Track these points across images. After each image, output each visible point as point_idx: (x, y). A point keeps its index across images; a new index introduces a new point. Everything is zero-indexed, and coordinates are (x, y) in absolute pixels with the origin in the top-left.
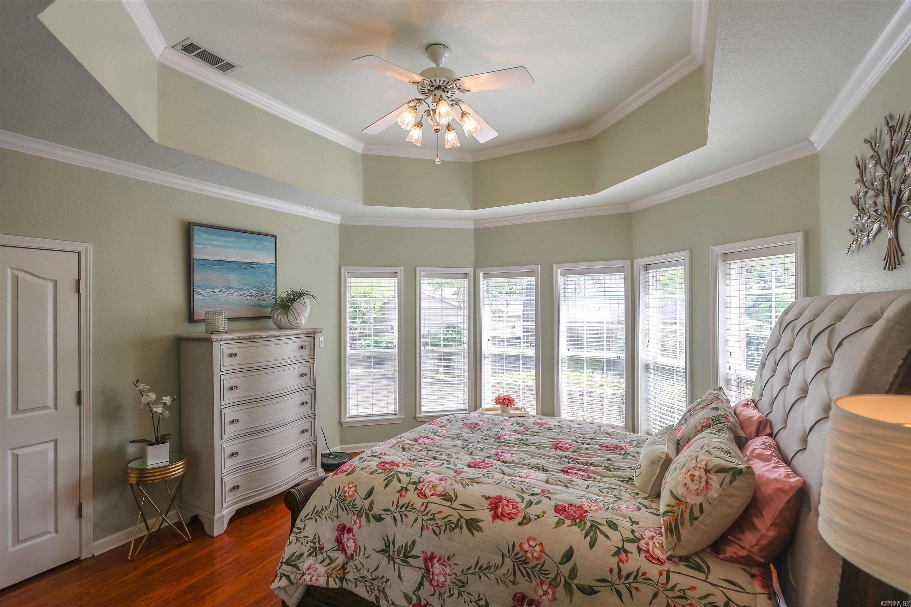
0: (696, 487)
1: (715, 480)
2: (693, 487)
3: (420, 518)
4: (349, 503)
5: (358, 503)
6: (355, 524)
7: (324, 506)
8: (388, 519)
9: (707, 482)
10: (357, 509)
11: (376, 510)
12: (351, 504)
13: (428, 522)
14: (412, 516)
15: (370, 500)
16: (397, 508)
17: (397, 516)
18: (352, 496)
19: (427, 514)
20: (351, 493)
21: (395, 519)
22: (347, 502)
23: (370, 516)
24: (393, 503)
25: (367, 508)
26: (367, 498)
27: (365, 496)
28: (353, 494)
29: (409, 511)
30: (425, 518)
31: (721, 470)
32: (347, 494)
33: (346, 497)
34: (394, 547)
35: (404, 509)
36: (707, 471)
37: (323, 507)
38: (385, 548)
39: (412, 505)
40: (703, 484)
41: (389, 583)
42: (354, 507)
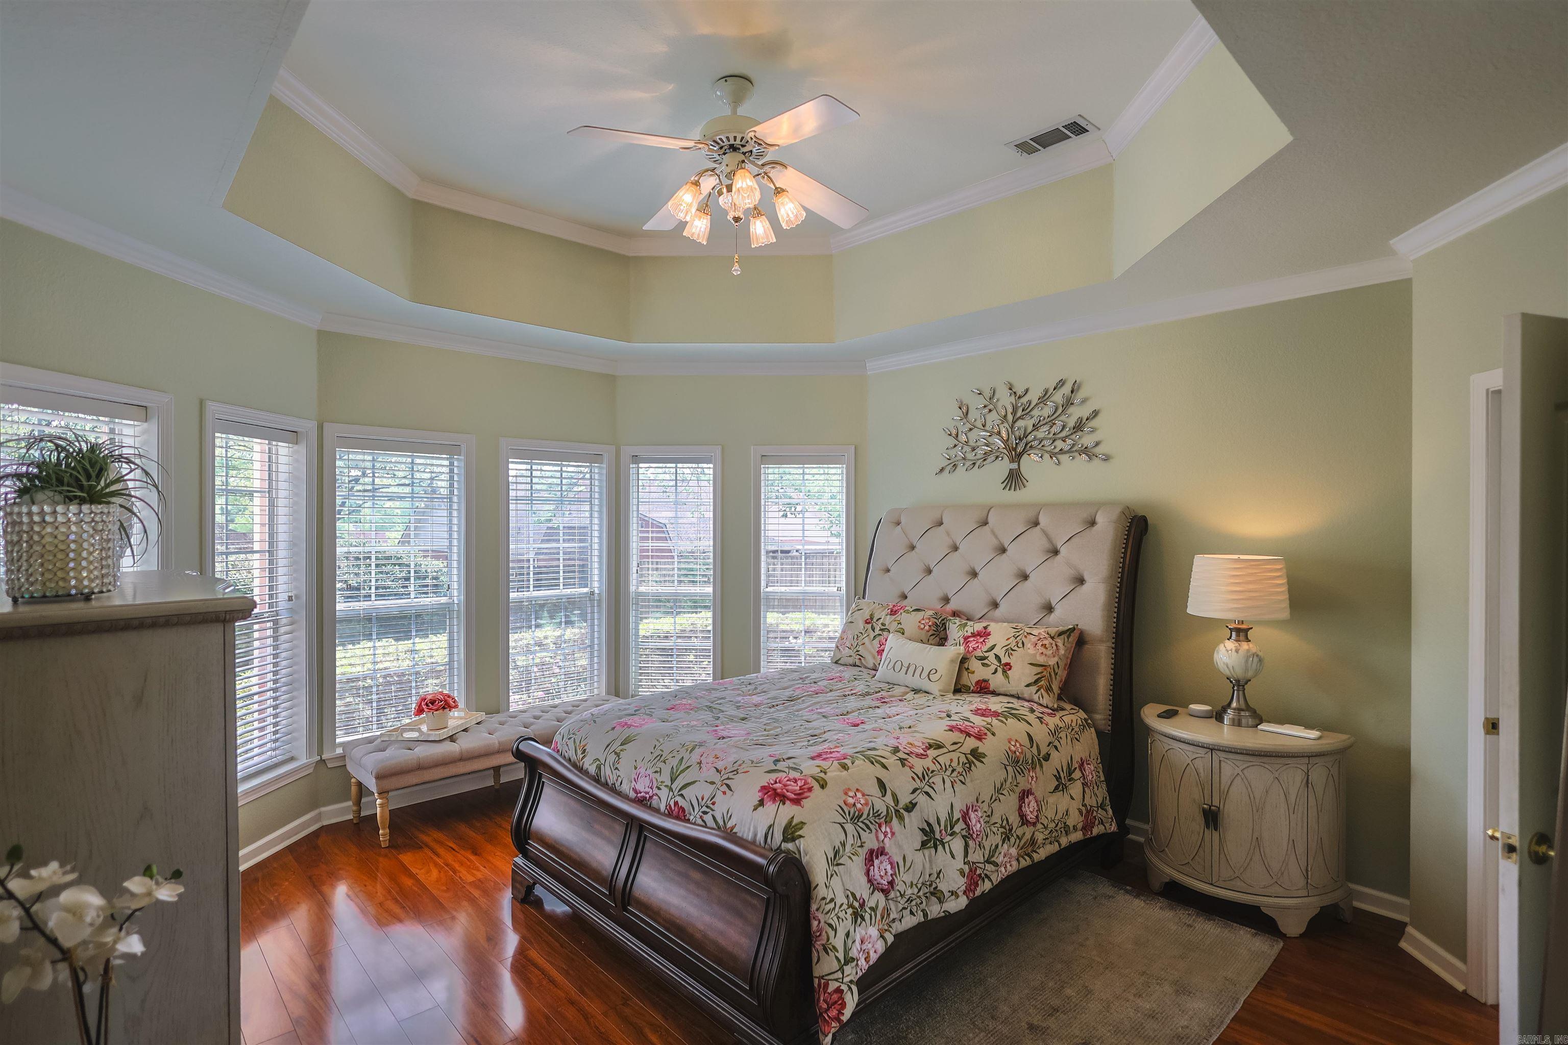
0: (1051, 652)
1: (1060, 641)
2: (1049, 652)
3: (946, 777)
4: (868, 815)
5: (880, 806)
6: (885, 836)
7: (838, 844)
8: (921, 799)
9: (1056, 645)
10: (882, 815)
11: (904, 800)
12: (871, 815)
13: (952, 775)
14: (937, 780)
15: (889, 793)
16: (921, 781)
17: (927, 789)
18: (867, 804)
19: (946, 769)
20: (863, 801)
21: (927, 793)
22: (865, 816)
23: (902, 811)
24: (913, 778)
25: (893, 805)
26: (886, 793)
27: (882, 793)
28: (866, 800)
29: (932, 776)
30: (948, 773)
31: (1060, 634)
32: (859, 806)
33: (859, 810)
34: (940, 826)
35: (927, 778)
36: (1052, 638)
37: (837, 848)
38: (926, 838)
39: (928, 769)
40: (1055, 647)
41: (941, 875)
42: (877, 815)
